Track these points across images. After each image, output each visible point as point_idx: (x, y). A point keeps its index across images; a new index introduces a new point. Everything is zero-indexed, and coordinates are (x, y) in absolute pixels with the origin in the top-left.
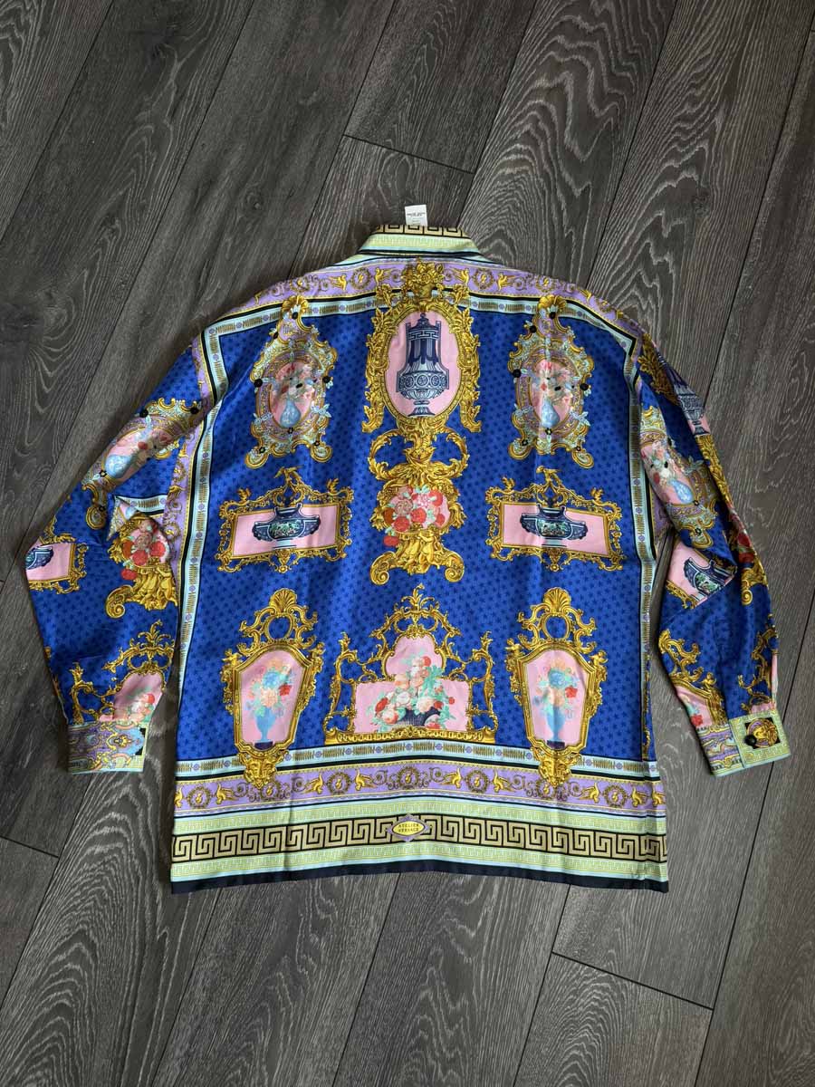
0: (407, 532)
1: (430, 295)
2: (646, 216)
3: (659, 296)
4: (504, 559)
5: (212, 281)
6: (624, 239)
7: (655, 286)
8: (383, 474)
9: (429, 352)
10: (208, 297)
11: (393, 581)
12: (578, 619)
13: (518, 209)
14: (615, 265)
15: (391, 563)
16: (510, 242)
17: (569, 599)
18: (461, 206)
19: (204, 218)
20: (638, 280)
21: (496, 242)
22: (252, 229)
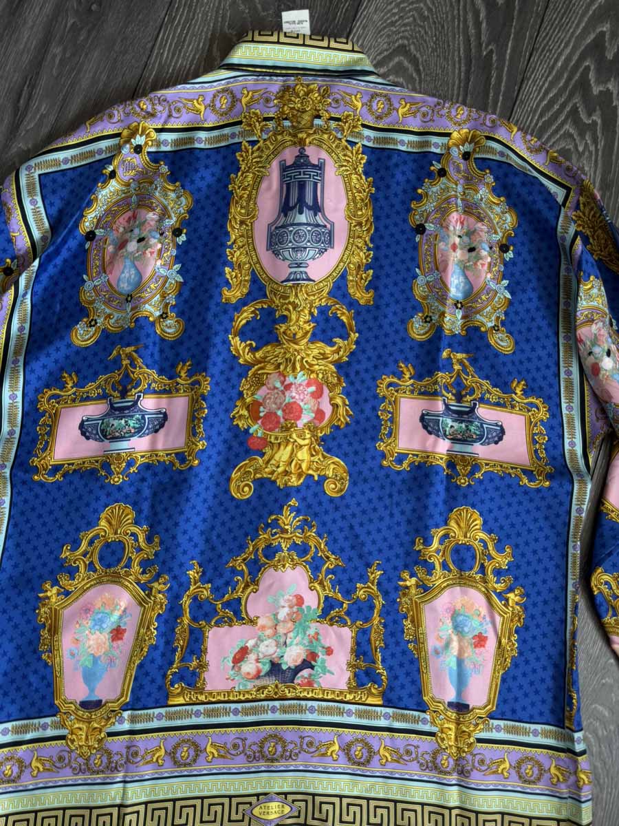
0: (277, 432)
1: (312, 125)
2: (586, 31)
3: (599, 134)
4: (398, 468)
5: (34, 105)
6: (556, 60)
7: (595, 123)
8: (249, 357)
9: (309, 200)
10: (29, 124)
11: (258, 495)
12: (490, 548)
13: (425, 19)
14: (546, 93)
15: (256, 470)
16: (414, 61)
17: (479, 522)
18: (352, 13)
19: (25, 23)
20: (574, 112)
21: (396, 60)
22: (88, 37)
